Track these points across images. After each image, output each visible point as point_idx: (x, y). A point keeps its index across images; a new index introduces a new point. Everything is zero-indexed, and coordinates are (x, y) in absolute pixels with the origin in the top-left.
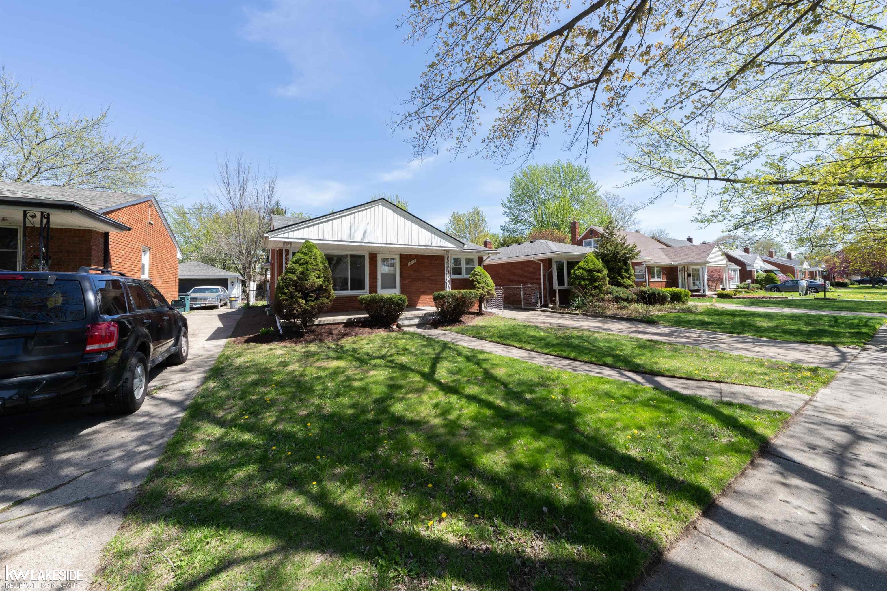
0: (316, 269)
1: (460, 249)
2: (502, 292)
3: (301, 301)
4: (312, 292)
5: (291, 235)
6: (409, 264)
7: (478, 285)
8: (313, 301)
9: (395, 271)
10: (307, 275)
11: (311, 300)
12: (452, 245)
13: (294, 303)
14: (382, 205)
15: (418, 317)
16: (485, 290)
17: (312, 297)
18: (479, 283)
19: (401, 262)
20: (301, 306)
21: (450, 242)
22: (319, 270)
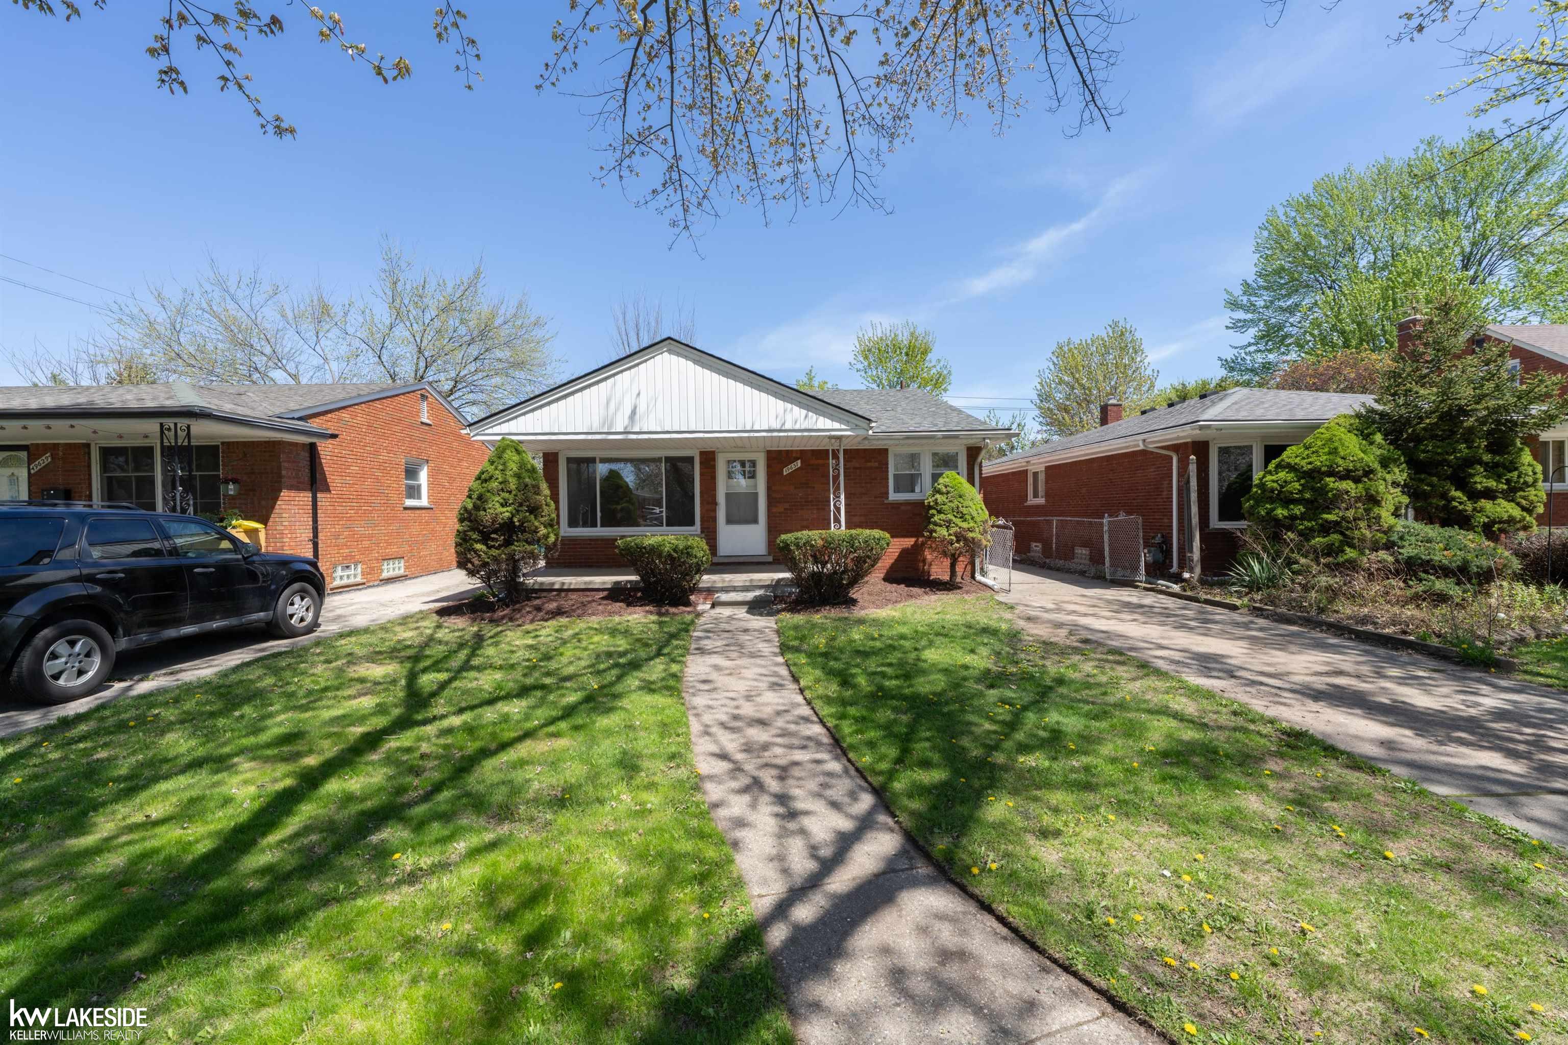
0: (502, 490)
1: (861, 432)
2: (1010, 534)
3: (478, 546)
4: (495, 531)
5: (505, 428)
6: (786, 472)
7: (936, 518)
8: (497, 548)
9: (755, 486)
10: (486, 501)
11: (493, 546)
12: (837, 425)
13: (469, 550)
14: (670, 351)
15: (761, 587)
16: (952, 531)
17: (493, 540)
18: (940, 512)
19: (769, 466)
20: (479, 556)
21: (832, 418)
22: (510, 492)
